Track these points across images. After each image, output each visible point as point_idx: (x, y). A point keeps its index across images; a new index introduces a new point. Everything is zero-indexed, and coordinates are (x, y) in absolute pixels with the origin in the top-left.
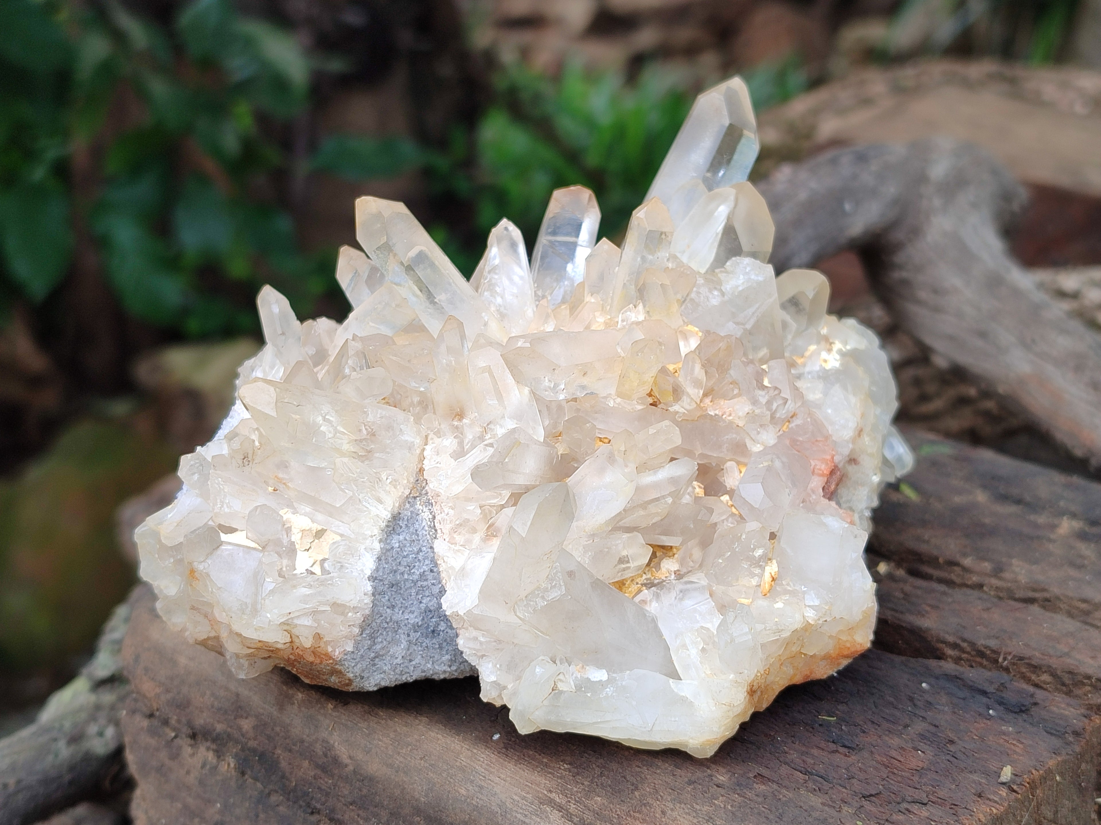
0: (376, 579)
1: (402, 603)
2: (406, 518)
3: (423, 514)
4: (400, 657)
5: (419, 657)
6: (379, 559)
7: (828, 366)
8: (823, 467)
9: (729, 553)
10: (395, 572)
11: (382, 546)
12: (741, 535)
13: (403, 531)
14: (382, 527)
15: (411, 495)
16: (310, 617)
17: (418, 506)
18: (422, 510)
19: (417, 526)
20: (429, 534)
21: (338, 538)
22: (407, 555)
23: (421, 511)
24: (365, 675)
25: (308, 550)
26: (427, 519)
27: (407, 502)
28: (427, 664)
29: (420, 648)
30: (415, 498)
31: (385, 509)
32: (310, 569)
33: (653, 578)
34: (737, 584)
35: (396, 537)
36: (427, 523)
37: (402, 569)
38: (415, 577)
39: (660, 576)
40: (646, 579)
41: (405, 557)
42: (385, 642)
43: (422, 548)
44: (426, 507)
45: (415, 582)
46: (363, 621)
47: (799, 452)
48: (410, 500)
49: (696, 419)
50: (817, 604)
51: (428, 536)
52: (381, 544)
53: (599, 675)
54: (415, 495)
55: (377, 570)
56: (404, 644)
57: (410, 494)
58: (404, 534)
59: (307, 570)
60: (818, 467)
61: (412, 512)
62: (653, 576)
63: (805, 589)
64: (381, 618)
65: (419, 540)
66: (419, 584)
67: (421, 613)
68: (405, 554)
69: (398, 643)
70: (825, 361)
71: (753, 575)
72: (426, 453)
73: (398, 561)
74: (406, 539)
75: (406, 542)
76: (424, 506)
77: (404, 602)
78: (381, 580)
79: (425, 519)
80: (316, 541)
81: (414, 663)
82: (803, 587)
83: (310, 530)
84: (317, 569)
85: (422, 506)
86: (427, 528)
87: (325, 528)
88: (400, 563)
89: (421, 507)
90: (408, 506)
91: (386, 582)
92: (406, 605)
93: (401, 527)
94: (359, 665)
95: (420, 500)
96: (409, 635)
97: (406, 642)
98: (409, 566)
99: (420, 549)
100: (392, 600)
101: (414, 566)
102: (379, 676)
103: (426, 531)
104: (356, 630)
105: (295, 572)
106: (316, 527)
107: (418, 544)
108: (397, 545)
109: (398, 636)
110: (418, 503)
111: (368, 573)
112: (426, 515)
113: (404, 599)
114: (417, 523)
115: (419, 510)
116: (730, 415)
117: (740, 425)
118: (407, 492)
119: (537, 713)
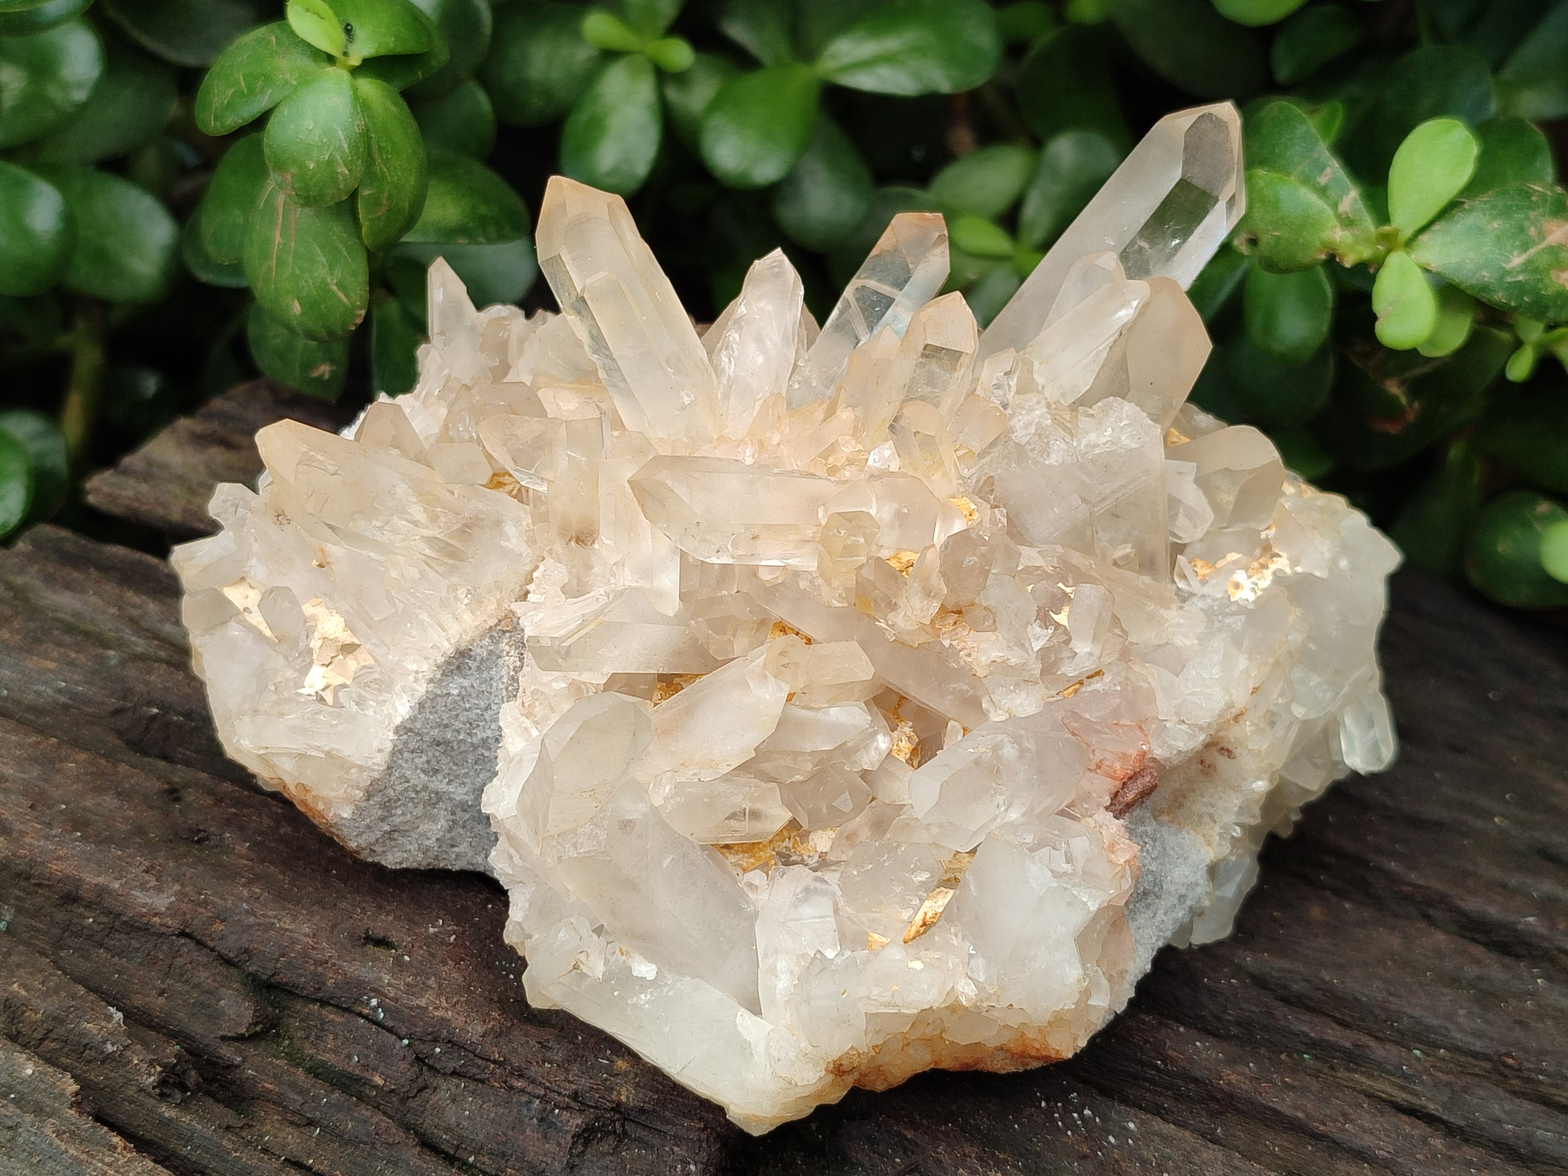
0: (410, 730)
1: (451, 769)
2: (478, 658)
3: (507, 658)
4: (434, 839)
5: (466, 844)
6: (421, 705)
7: (1237, 596)
8: (1118, 765)
9: (871, 866)
10: (446, 726)
11: (430, 689)
12: (898, 846)
13: (472, 674)
14: (438, 662)
15: (499, 628)
16: (294, 761)
17: (504, 646)
18: (508, 653)
19: (493, 672)
20: (507, 689)
21: (371, 662)
22: (470, 708)
23: (505, 653)
24: (378, 849)
25: (328, 666)
26: (511, 667)
27: (488, 635)
28: (477, 857)
29: (468, 833)
30: (504, 632)
31: (448, 640)
32: (320, 692)
33: (792, 850)
34: (878, 910)
35: (459, 679)
36: (508, 673)
37: (457, 724)
38: (475, 740)
39: (803, 852)
40: (786, 847)
41: (466, 710)
42: (409, 815)
43: (492, 705)
44: (516, 649)
45: (475, 747)
46: (370, 785)
47: (1074, 735)
48: (495, 634)
49: (916, 646)
50: (980, 980)
51: (504, 692)
52: (431, 685)
53: (645, 970)
54: (505, 629)
55: (413, 719)
56: (442, 823)
57: (496, 625)
58: (473, 679)
59: (316, 692)
60: (1107, 763)
61: (491, 652)
62: (794, 848)
63: (973, 952)
64: (407, 785)
65: (491, 693)
66: (481, 751)
67: (474, 789)
68: (467, 706)
69: (434, 819)
70: (1237, 586)
71: (906, 905)
72: (535, 575)
73: (454, 713)
74: (472, 686)
75: (472, 690)
76: (513, 647)
77: (455, 768)
78: (418, 734)
79: (508, 666)
80: (341, 657)
81: (456, 850)
82: (971, 948)
83: (336, 640)
84: (328, 696)
85: (510, 646)
86: (505, 680)
87: (357, 642)
88: (457, 715)
89: (507, 648)
90: (487, 641)
91: (427, 738)
92: (458, 773)
93: (470, 668)
94: (365, 837)
95: (510, 637)
96: (453, 813)
97: (447, 821)
98: (471, 724)
99: (490, 705)
100: (434, 762)
101: (478, 726)
102: (400, 854)
103: (503, 683)
104: (360, 794)
105: (300, 691)
106: (347, 638)
107: (489, 699)
108: (456, 692)
109: (436, 810)
110: (506, 641)
111: (398, 721)
112: (511, 660)
113: (455, 764)
114: (495, 669)
115: (503, 650)
116: (969, 655)
117: (978, 675)
118: (493, 622)
119: (551, 988)
